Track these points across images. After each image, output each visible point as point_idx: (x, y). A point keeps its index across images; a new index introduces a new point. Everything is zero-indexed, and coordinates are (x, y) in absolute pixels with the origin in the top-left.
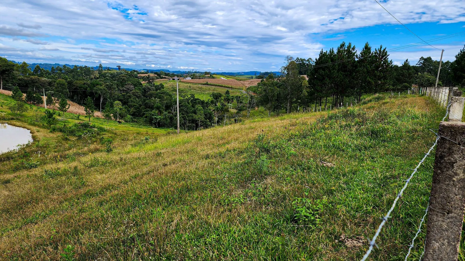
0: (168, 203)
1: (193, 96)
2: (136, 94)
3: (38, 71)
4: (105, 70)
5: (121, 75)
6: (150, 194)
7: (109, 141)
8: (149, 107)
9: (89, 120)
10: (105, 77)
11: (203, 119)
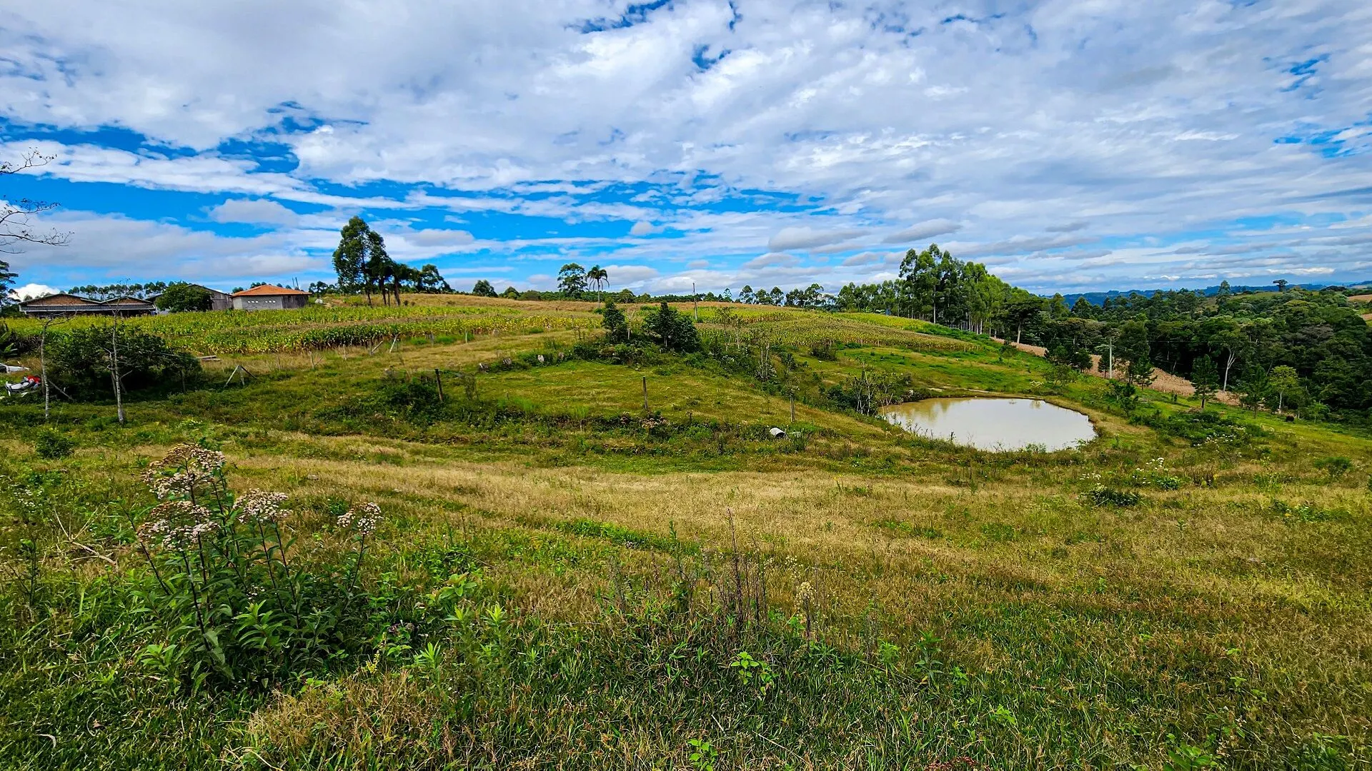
2: (1342, 349)
3: (1079, 308)
4: (1236, 295)
5: (1289, 302)
9: (1203, 406)
10: (1235, 311)
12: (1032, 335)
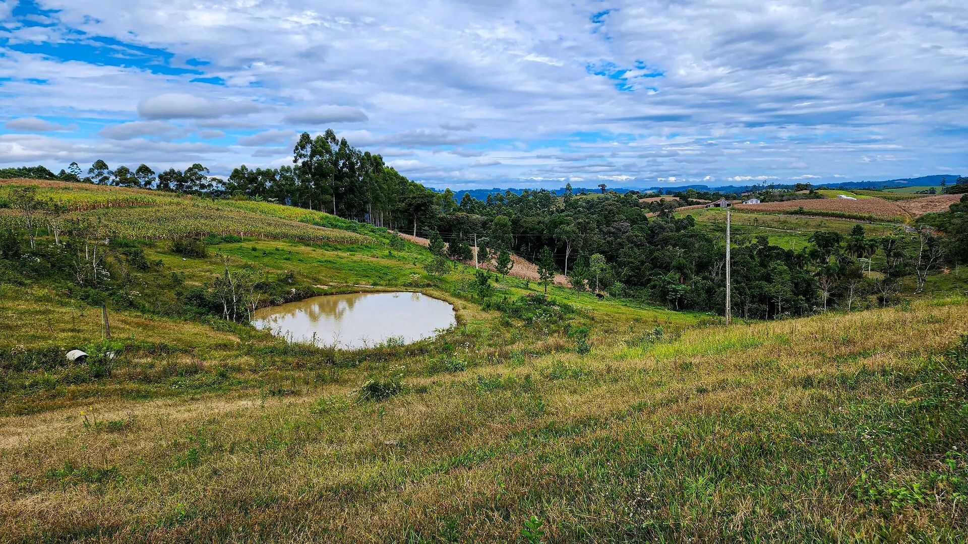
0: (716, 473)
1: (763, 240)
2: (635, 240)
3: (466, 203)
4: (576, 195)
5: (606, 202)
6: (674, 446)
7: (582, 332)
8: (660, 267)
9: (546, 290)
10: (575, 208)
11: (789, 295)
12: (427, 228)
